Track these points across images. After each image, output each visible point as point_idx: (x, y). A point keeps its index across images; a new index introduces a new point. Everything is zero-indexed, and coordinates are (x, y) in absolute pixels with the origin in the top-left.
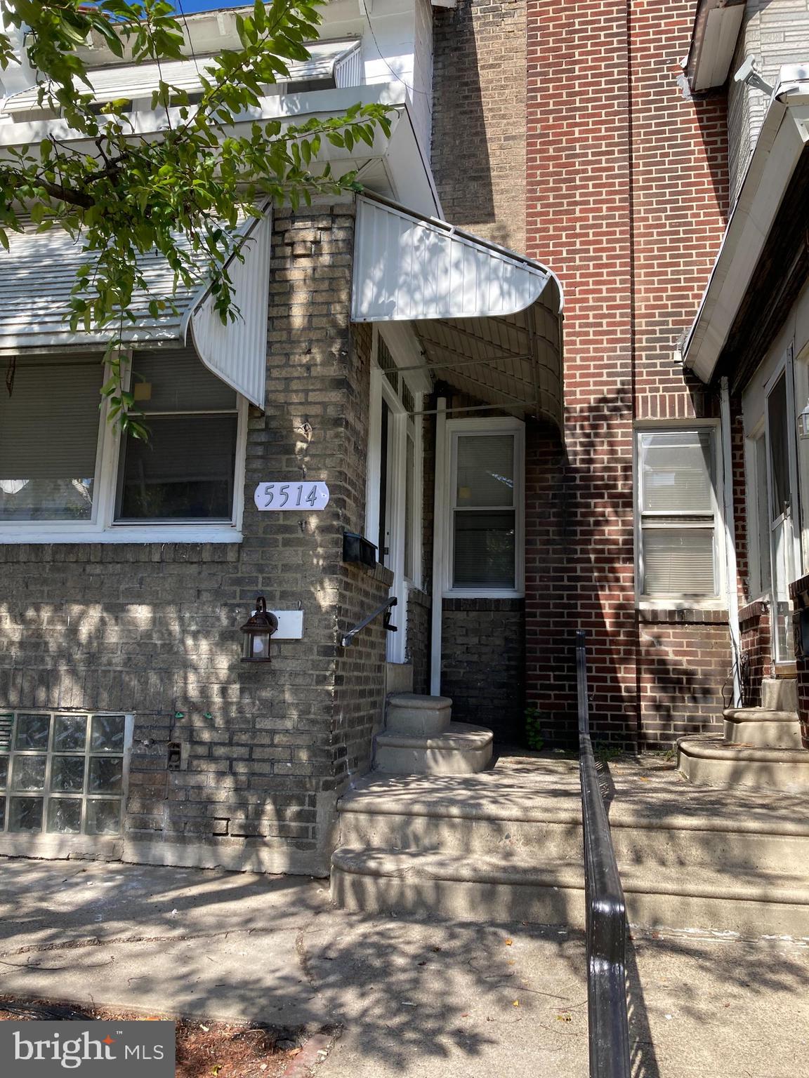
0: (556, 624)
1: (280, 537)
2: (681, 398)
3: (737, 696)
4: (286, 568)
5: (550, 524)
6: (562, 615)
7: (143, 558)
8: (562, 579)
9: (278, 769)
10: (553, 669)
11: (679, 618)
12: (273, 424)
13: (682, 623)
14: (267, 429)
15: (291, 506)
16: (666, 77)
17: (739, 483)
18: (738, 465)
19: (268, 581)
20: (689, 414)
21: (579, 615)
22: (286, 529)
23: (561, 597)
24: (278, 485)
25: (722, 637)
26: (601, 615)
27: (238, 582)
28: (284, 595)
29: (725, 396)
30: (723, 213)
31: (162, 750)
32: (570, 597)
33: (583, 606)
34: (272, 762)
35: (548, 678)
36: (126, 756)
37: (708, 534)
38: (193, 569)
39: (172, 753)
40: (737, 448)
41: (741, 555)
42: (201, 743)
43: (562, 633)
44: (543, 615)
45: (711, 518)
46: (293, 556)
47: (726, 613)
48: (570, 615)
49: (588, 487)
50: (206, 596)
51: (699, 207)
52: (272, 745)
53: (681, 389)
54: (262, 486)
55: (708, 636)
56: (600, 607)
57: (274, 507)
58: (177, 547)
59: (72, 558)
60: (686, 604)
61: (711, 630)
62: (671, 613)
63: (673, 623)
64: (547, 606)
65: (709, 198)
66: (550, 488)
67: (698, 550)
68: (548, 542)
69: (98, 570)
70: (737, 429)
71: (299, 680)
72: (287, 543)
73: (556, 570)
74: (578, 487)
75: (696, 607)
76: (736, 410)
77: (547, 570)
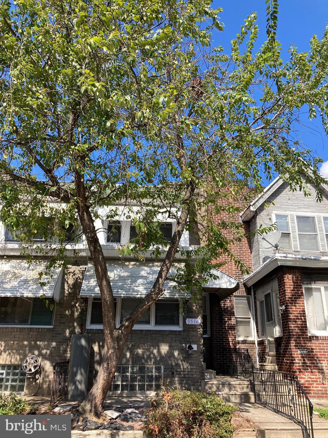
0: (219, 344)
1: (191, 330)
2: (243, 290)
3: (257, 360)
4: (193, 336)
5: (217, 319)
6: (220, 342)
7: (164, 333)
8: (220, 333)
9: (193, 376)
10: (219, 355)
11: (244, 342)
12: (189, 307)
13: (245, 343)
14: (188, 308)
15: (193, 323)
16: (237, 217)
17: (256, 311)
18: (256, 307)
19: (189, 338)
20: (245, 294)
21: (224, 342)
22: (193, 328)
23: (220, 337)
24: (191, 319)
25: (254, 346)
26: (229, 342)
27: (183, 339)
28: (193, 341)
29: (252, 290)
30: (250, 249)
31: (170, 373)
32: (222, 337)
33: (225, 339)
34: (192, 375)
35: (218, 357)
36: (162, 374)
37: (249, 322)
38: (174, 336)
39: (172, 374)
40: (255, 303)
41: (257, 327)
42: (178, 371)
43: (220, 346)
44: (216, 341)
45: (250, 318)
46: (194, 333)
47: (254, 341)
48: (222, 342)
49: (225, 311)
50: (177, 342)
51: (245, 247)
52: (192, 371)
53: (243, 288)
54: (187, 319)
55: (251, 346)
56: (228, 340)
57: (190, 323)
58: (171, 331)
59: (149, 333)
60: (246, 339)
61: (251, 345)
62: (243, 341)
63: (243, 343)
64: (217, 339)
65: (247, 245)
66: (217, 311)
67: (247, 325)
68: (217, 324)
69: (155, 336)
70: (255, 298)
71: (196, 359)
72: (192, 331)
73: (219, 330)
74: (223, 311)
75: (248, 339)
76: (255, 294)
77: (217, 331)
